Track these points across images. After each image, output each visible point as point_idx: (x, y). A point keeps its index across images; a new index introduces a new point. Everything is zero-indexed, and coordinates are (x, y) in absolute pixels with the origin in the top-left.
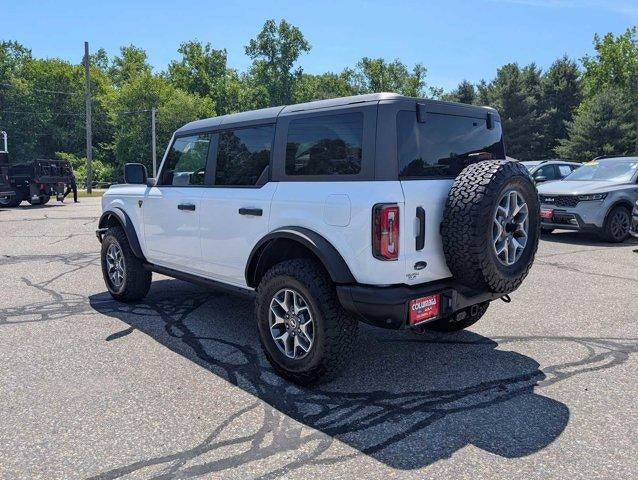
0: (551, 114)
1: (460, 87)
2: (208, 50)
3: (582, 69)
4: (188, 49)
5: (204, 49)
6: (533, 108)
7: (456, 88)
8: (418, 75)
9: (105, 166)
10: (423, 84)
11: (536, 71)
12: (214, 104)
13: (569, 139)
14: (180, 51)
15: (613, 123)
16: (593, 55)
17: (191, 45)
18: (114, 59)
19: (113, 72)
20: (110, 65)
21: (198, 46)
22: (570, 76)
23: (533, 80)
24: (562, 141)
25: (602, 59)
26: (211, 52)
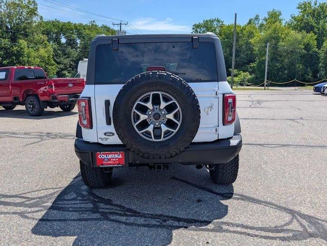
2: (316, 4)
4: (303, 6)
5: (313, 4)
9: (250, 75)
12: (315, 37)
14: (298, 8)
17: (305, 4)
18: (263, 18)
19: (262, 25)
20: (260, 22)
21: (309, 3)
26: (318, 4)
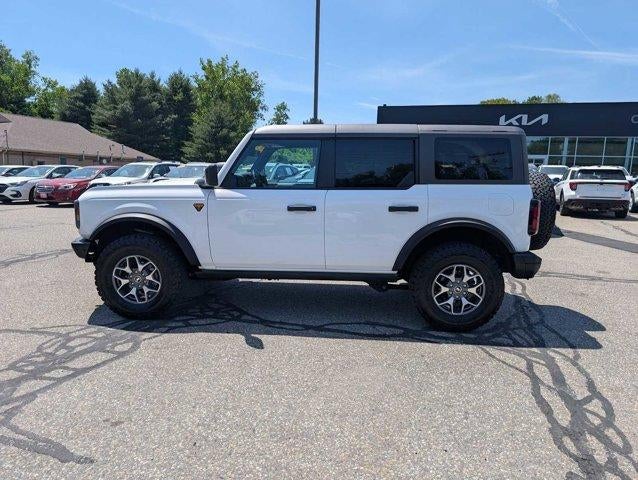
0: (174, 119)
1: (81, 82)
3: (194, 85)
6: (157, 112)
7: (77, 83)
8: (29, 62)
10: (35, 73)
11: (156, 79)
13: (193, 142)
15: (225, 131)
16: (202, 74)
22: (186, 89)
23: (154, 87)
24: (186, 143)
25: (207, 78)
